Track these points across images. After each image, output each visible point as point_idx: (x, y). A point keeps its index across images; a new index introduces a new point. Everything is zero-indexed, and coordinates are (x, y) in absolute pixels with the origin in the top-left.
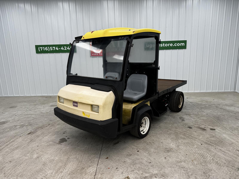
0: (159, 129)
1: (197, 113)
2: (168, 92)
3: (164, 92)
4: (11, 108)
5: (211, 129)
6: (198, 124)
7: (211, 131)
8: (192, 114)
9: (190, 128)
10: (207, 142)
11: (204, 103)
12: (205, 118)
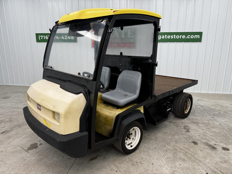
0: (155, 141)
1: (207, 122)
2: (170, 95)
3: (164, 95)
4: (4, 98)
5: (224, 149)
6: (206, 139)
7: (224, 151)
8: (200, 122)
9: (195, 143)
10: (215, 170)
11: (219, 109)
12: (216, 130)
